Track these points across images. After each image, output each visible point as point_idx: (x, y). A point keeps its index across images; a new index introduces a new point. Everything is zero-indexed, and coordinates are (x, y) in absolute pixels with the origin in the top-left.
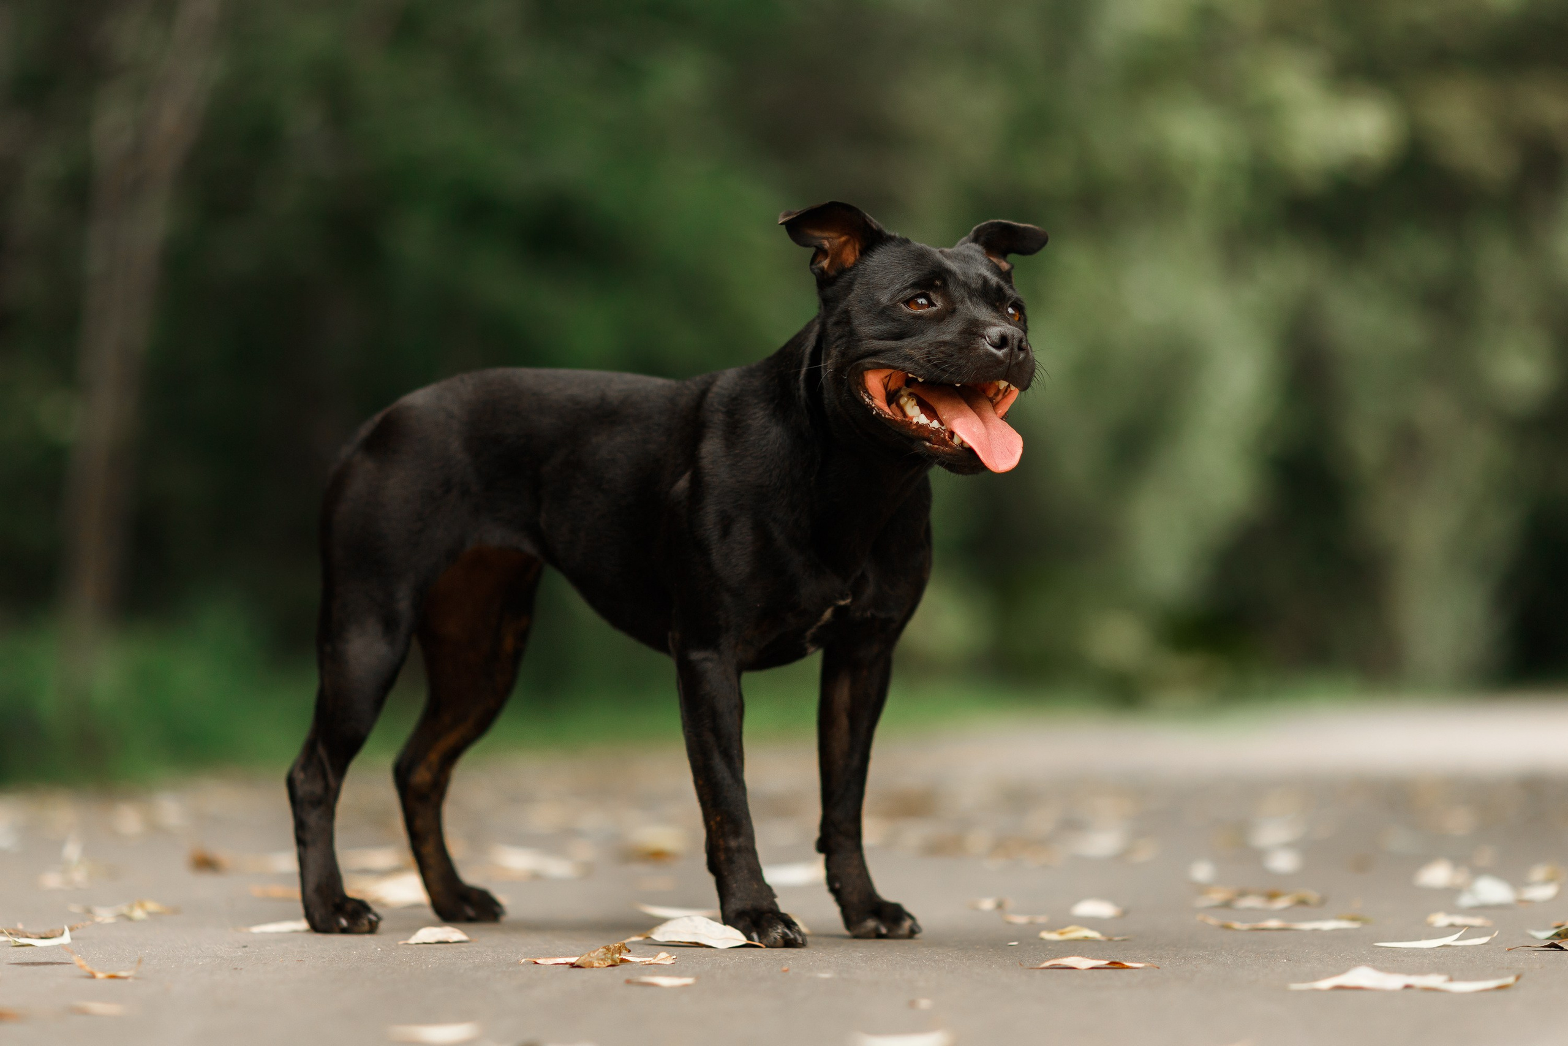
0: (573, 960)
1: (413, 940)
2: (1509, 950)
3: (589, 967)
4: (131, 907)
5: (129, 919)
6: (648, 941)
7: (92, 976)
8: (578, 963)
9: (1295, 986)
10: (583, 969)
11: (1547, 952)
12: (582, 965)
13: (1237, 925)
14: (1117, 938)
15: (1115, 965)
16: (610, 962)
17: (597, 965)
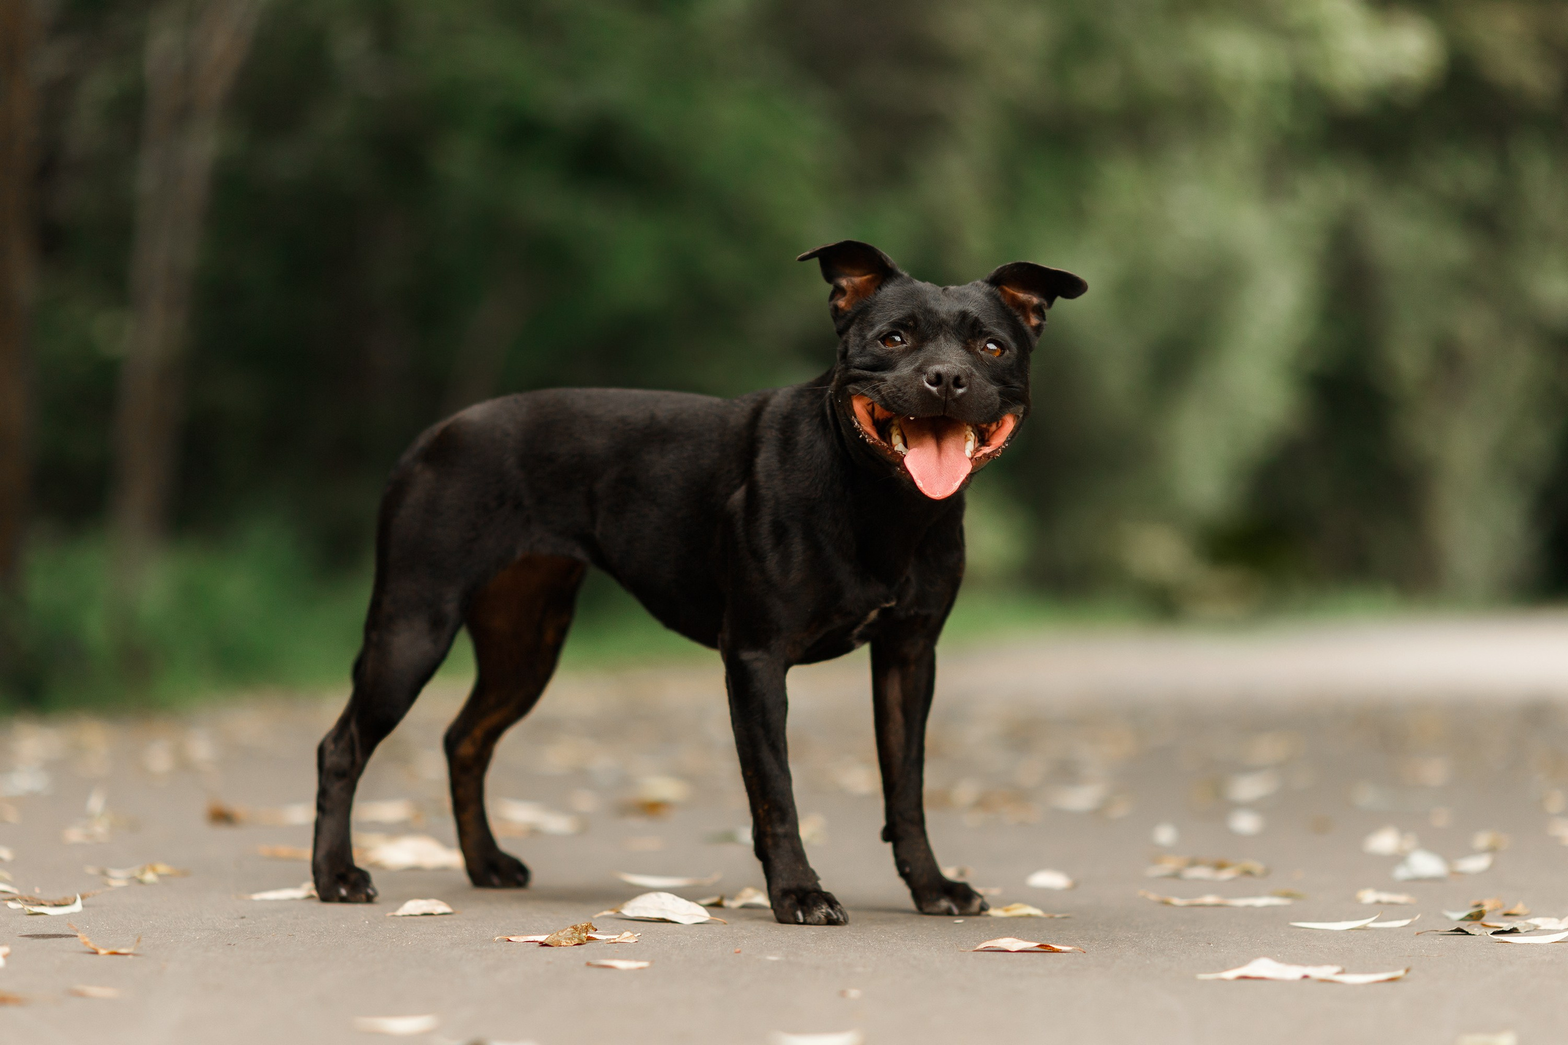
0: (542, 938)
1: (400, 912)
2: (1418, 934)
3: (556, 945)
4: (143, 871)
5: (141, 882)
6: (619, 916)
7: (96, 953)
8: (546, 942)
9: (1202, 976)
10: (551, 948)
11: (1452, 936)
12: (550, 944)
13: (1177, 901)
14: (1058, 916)
15: (1045, 949)
16: (577, 941)
17: (565, 944)
